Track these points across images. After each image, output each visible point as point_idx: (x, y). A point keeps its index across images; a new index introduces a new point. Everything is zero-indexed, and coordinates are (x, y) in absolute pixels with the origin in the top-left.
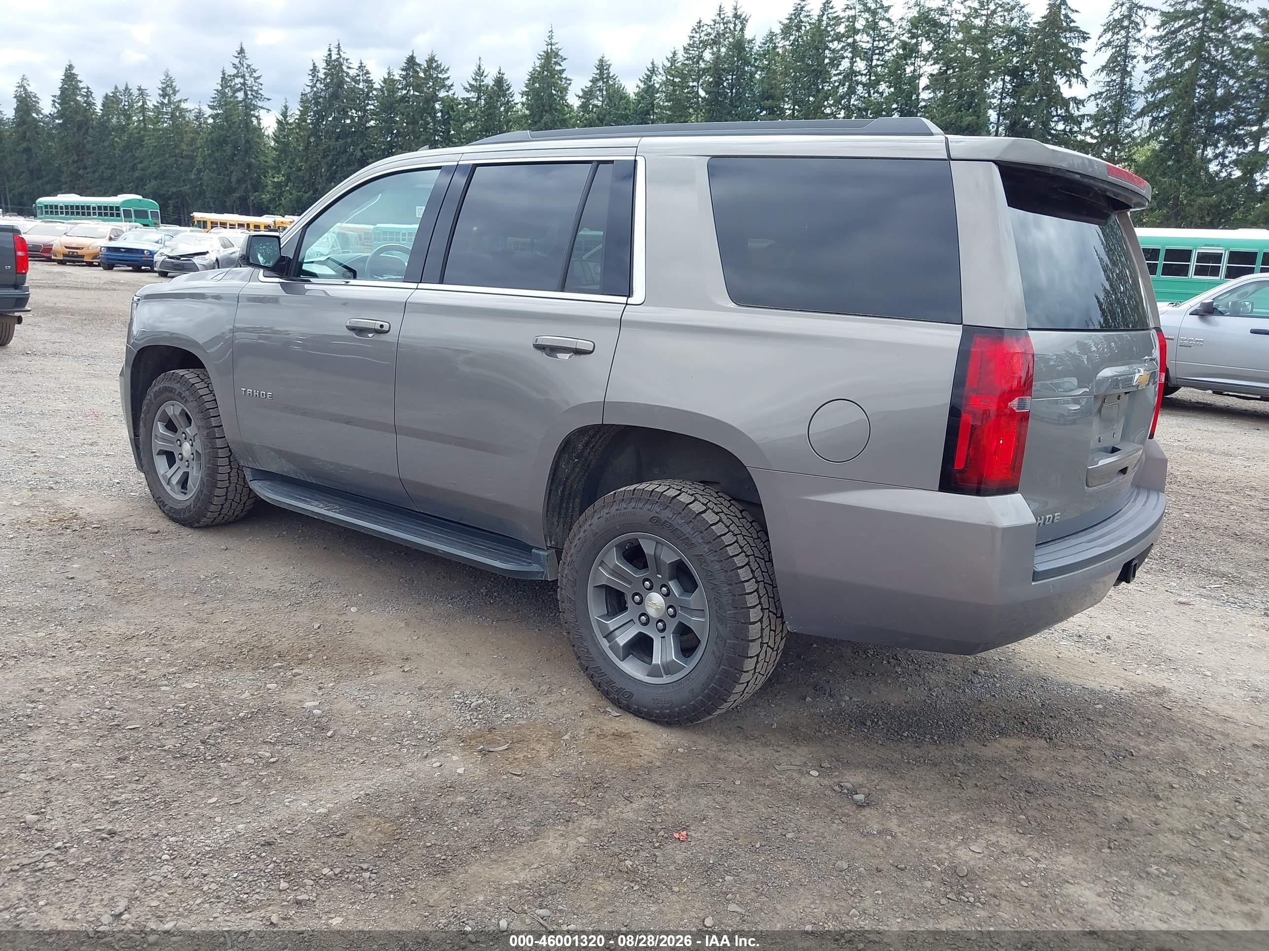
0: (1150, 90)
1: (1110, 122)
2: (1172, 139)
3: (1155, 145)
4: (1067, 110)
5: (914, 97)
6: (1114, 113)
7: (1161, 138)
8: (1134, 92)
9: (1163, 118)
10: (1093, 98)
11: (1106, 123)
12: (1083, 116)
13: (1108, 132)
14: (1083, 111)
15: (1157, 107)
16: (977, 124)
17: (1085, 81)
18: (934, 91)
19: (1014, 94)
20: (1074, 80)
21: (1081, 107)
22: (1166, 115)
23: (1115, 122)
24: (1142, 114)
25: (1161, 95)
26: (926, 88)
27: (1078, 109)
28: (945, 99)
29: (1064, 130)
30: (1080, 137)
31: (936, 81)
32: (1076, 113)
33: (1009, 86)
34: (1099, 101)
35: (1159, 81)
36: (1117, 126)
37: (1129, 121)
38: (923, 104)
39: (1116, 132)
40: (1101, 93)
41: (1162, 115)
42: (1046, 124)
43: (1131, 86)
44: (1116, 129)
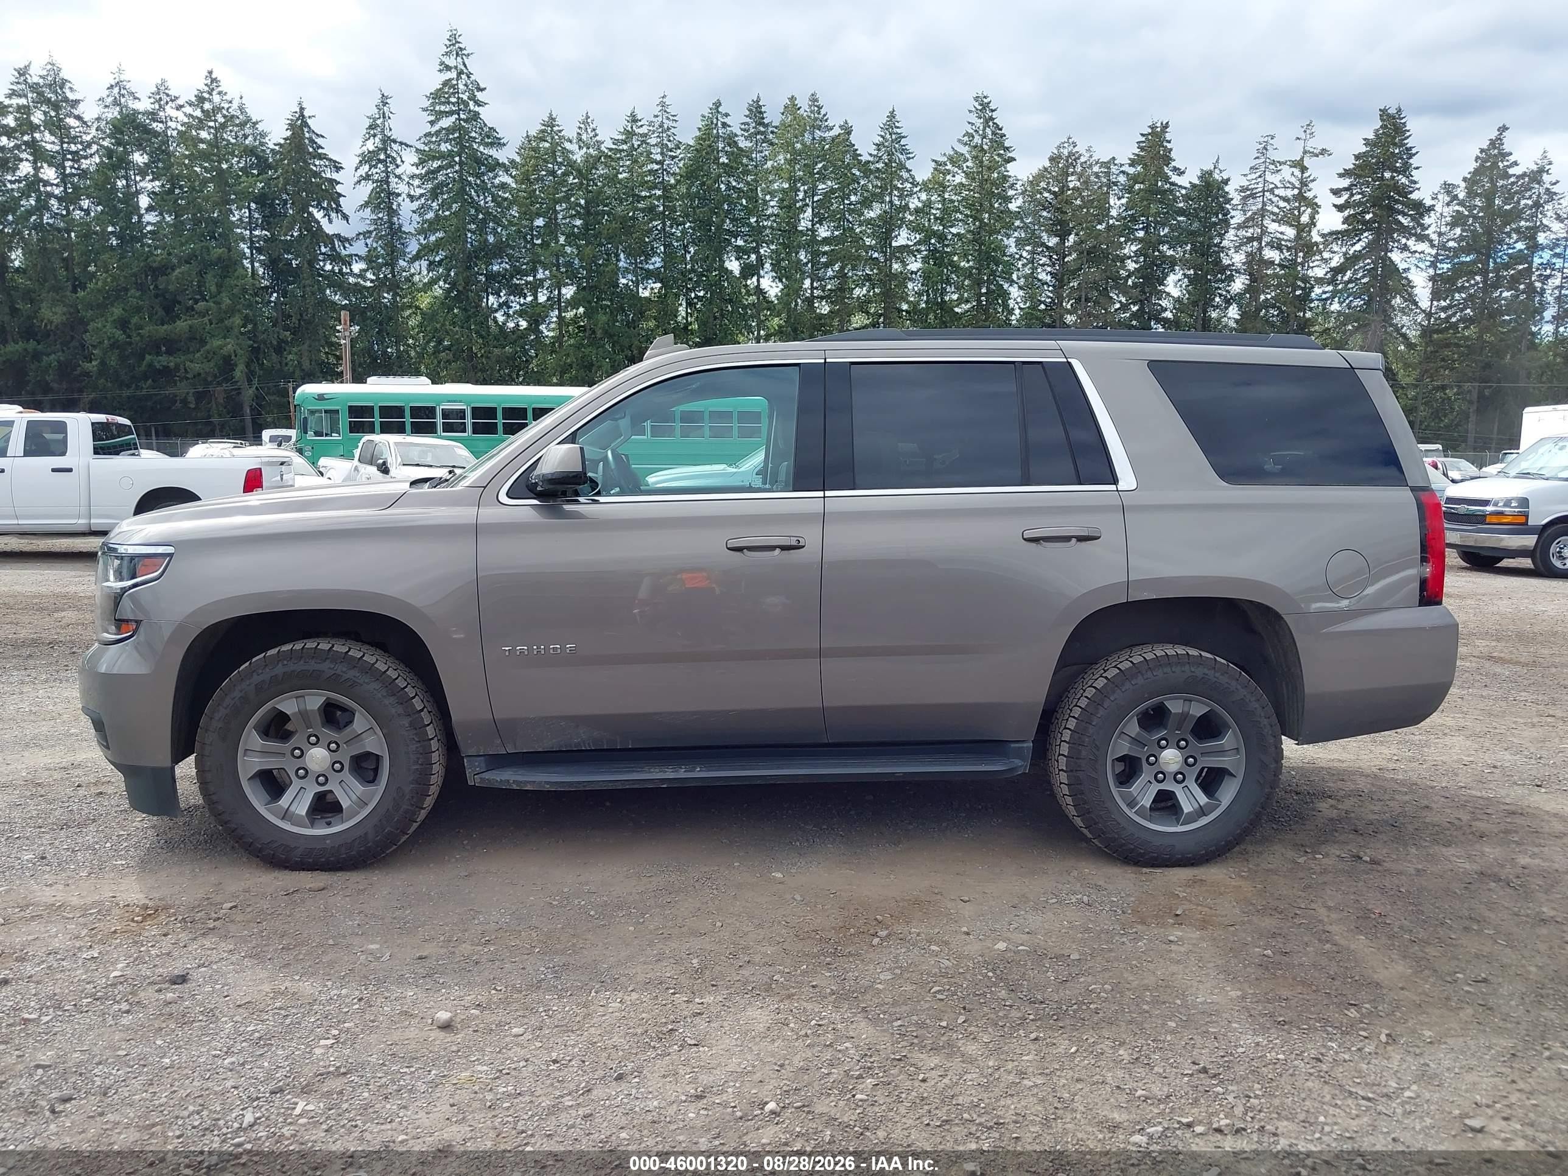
0: (421, 231)
1: (386, 264)
2: (453, 285)
3: (438, 291)
4: (333, 248)
5: (135, 219)
6: (388, 255)
7: (441, 283)
8: (405, 233)
9: (440, 263)
10: (361, 237)
11: (380, 266)
12: (351, 256)
13: (385, 276)
14: (350, 250)
15: (432, 251)
16: (230, 259)
17: (346, 217)
18: (161, 214)
19: (267, 224)
20: (333, 215)
21: (347, 245)
22: (442, 260)
23: (392, 264)
24: (417, 257)
25: (433, 238)
26: (150, 209)
27: (345, 248)
28: (178, 225)
29: (333, 271)
30: (351, 280)
31: (160, 201)
32: (344, 252)
33: (256, 215)
34: (369, 241)
35: (431, 222)
36: (393, 269)
37: (405, 264)
38: (149, 228)
39: (394, 276)
40: (370, 232)
41: (437, 259)
42: (311, 263)
43: (400, 226)
44: (393, 272)
